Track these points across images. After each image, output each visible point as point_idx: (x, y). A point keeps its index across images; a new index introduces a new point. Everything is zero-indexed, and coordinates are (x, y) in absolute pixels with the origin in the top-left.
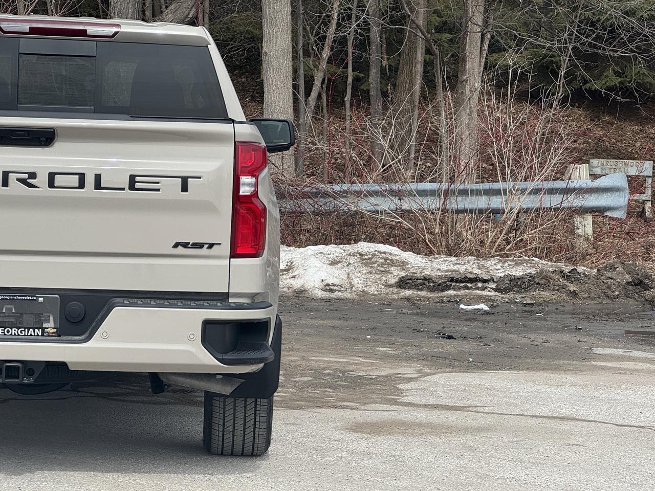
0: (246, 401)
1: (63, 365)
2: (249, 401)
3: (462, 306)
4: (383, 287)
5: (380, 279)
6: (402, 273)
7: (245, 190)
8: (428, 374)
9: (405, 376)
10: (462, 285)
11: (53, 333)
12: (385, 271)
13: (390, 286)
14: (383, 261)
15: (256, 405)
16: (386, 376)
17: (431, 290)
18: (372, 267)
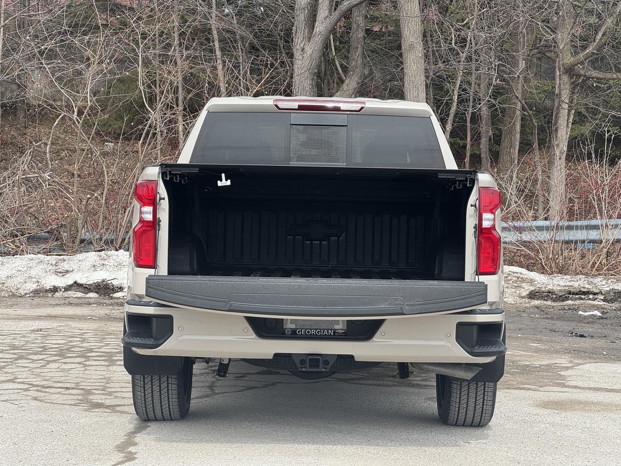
0: (477, 384)
1: (352, 357)
2: (480, 384)
3: (580, 313)
4: (518, 298)
5: (515, 292)
6: (531, 288)
7: (486, 224)
8: (579, 364)
9: (562, 365)
10: (577, 296)
11: (342, 333)
12: (518, 286)
13: (523, 297)
14: (516, 279)
15: (485, 387)
16: (547, 365)
17: (554, 300)
18: (508, 283)
